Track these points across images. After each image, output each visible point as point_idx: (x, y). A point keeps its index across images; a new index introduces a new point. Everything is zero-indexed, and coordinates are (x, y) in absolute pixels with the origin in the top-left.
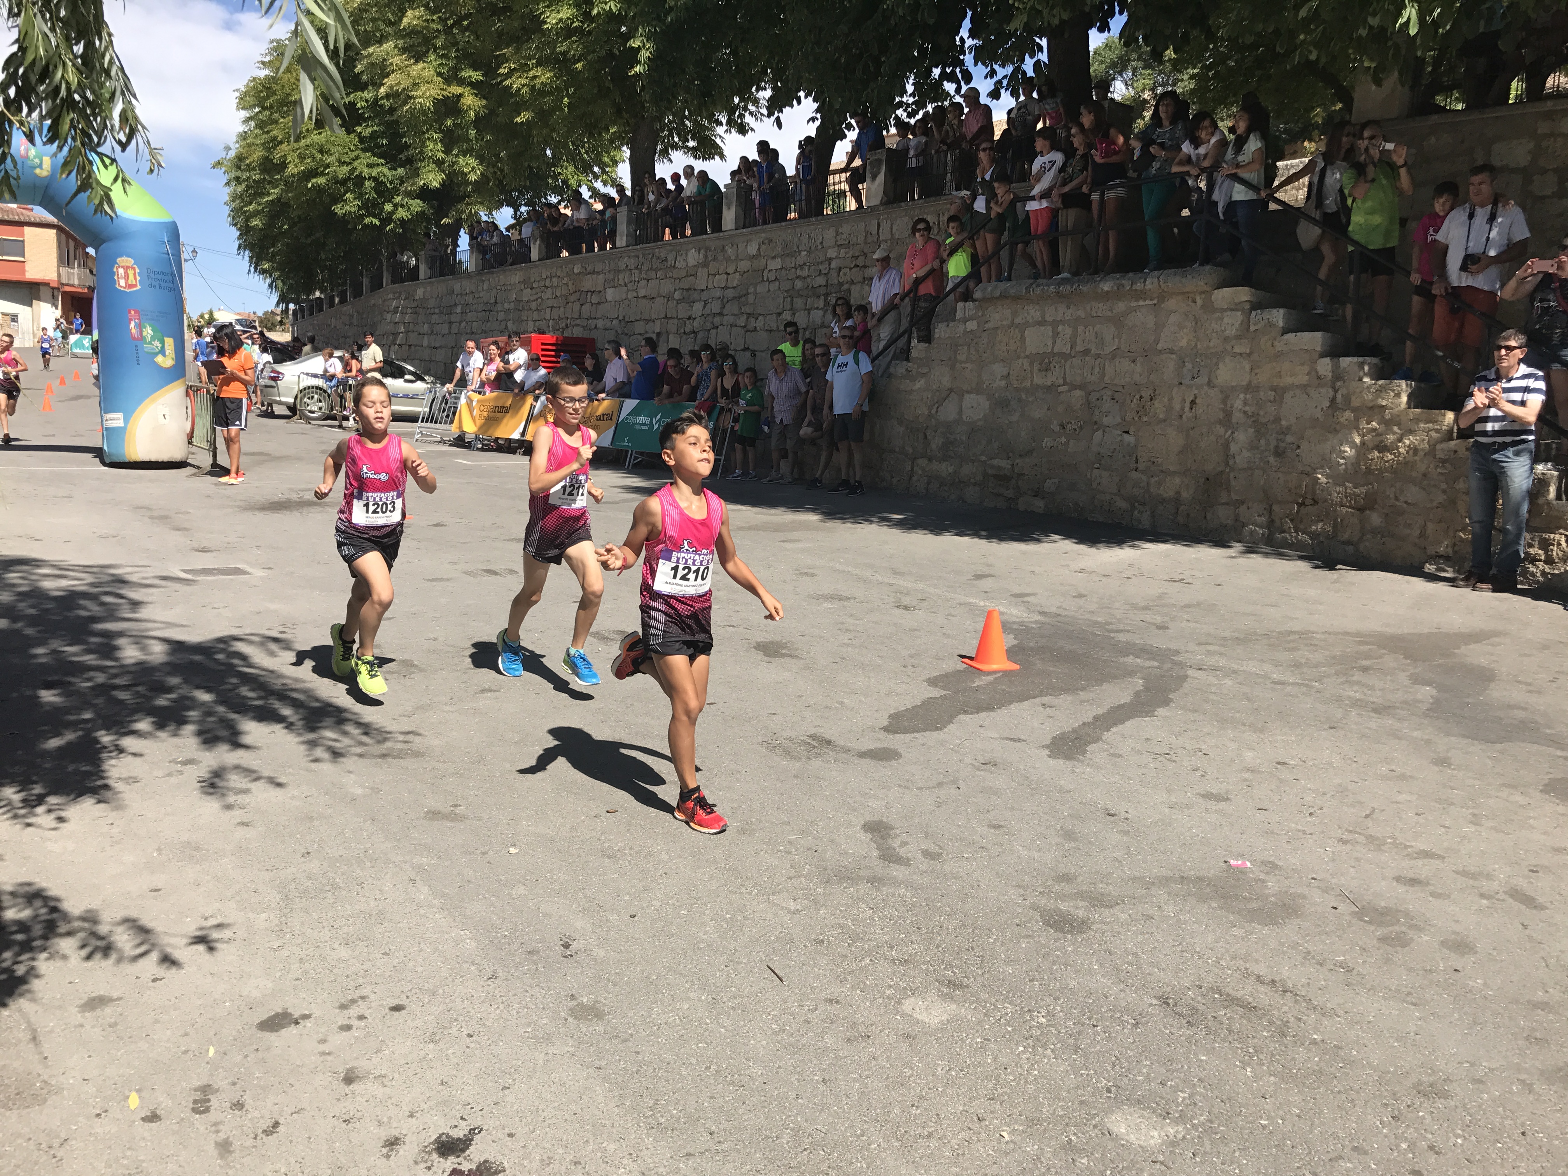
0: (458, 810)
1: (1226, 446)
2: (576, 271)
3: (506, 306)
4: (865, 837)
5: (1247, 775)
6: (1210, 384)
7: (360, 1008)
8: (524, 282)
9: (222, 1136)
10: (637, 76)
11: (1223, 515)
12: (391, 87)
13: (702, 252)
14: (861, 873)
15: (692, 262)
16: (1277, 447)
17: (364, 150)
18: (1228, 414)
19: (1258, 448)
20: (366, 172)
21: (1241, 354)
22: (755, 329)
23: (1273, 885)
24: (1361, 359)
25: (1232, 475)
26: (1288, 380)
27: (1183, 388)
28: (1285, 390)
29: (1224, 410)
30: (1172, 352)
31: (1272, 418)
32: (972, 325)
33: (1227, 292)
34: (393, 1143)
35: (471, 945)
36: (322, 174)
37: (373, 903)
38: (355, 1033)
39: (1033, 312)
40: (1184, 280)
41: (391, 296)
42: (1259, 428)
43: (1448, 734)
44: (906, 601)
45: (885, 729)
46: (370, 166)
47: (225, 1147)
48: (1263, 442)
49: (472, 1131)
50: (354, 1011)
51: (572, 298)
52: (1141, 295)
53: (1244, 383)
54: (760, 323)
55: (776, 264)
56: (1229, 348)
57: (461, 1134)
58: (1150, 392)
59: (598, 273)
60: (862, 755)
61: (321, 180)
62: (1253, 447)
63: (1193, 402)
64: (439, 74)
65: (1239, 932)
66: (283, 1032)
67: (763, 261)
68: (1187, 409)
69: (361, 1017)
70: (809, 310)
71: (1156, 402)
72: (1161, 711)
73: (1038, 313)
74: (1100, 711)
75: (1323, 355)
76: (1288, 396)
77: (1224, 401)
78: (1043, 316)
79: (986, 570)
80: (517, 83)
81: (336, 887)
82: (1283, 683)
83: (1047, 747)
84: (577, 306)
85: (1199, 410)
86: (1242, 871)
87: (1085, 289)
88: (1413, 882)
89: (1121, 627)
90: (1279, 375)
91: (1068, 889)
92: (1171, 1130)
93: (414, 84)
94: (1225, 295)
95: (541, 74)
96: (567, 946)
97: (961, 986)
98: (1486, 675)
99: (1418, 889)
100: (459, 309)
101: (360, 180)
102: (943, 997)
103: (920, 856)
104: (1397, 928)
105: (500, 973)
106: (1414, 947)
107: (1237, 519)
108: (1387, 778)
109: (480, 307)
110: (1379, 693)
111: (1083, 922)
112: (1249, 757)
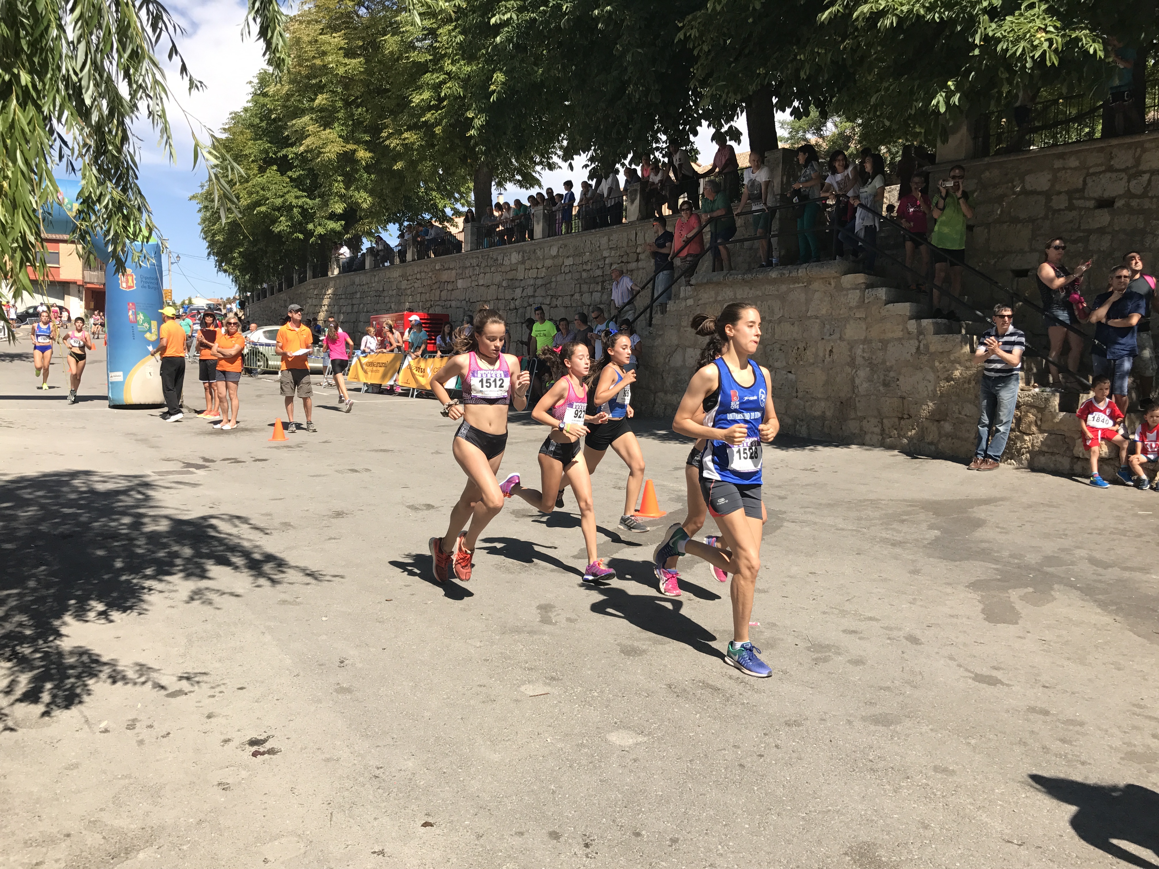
0: (298, 600)
1: (853, 380)
2: (437, 268)
3: (390, 293)
4: (535, 611)
5: (787, 580)
6: (841, 339)
7: (222, 688)
8: (402, 276)
9: (140, 738)
10: (471, 137)
11: (852, 426)
12: (308, 146)
13: (521, 253)
14: (525, 629)
15: (514, 261)
16: (884, 380)
17: (293, 187)
18: (853, 359)
19: (872, 381)
20: (294, 202)
21: (860, 318)
22: (556, 306)
24: (934, 320)
25: (857, 399)
26: (889, 335)
27: (824, 341)
28: (888, 341)
29: (850, 356)
30: (817, 317)
31: (880, 361)
32: (690, 302)
33: (850, 277)
34: (226, 741)
35: (288, 662)
36: (265, 204)
37: (238, 643)
38: (216, 698)
39: (729, 293)
40: (822, 270)
41: (312, 287)
42: (872, 366)
43: (930, 557)
46: (297, 197)
47: (141, 742)
48: (875, 376)
49: (268, 737)
50: (218, 689)
51: (434, 287)
52: (796, 280)
53: (862, 338)
54: (559, 303)
55: (569, 262)
56: (852, 315)
57: (262, 738)
58: (804, 344)
59: (452, 269)
60: (552, 571)
61: (263, 209)
62: (870, 380)
63: (831, 351)
64: (340, 136)
66: (178, 698)
67: (561, 259)
68: (827, 356)
69: (221, 692)
70: (592, 293)
71: (808, 352)
73: (732, 293)
75: (911, 318)
76: (890, 345)
77: (850, 350)
78: (735, 294)
80: (393, 143)
81: (218, 636)
82: (843, 529)
84: (438, 292)
85: (835, 356)
87: (760, 276)
88: (852, 632)
90: (884, 332)
92: (640, 739)
93: (324, 144)
94: (849, 279)
95: (410, 137)
96: (342, 662)
97: (558, 679)
98: (979, 523)
99: (853, 635)
100: (358, 295)
101: (291, 207)
102: (545, 684)
103: (564, 621)
104: (827, 654)
105: (302, 674)
106: (831, 662)
107: (861, 429)
108: (874, 580)
109: (372, 293)
110: (902, 534)
111: (644, 651)
112: (794, 570)
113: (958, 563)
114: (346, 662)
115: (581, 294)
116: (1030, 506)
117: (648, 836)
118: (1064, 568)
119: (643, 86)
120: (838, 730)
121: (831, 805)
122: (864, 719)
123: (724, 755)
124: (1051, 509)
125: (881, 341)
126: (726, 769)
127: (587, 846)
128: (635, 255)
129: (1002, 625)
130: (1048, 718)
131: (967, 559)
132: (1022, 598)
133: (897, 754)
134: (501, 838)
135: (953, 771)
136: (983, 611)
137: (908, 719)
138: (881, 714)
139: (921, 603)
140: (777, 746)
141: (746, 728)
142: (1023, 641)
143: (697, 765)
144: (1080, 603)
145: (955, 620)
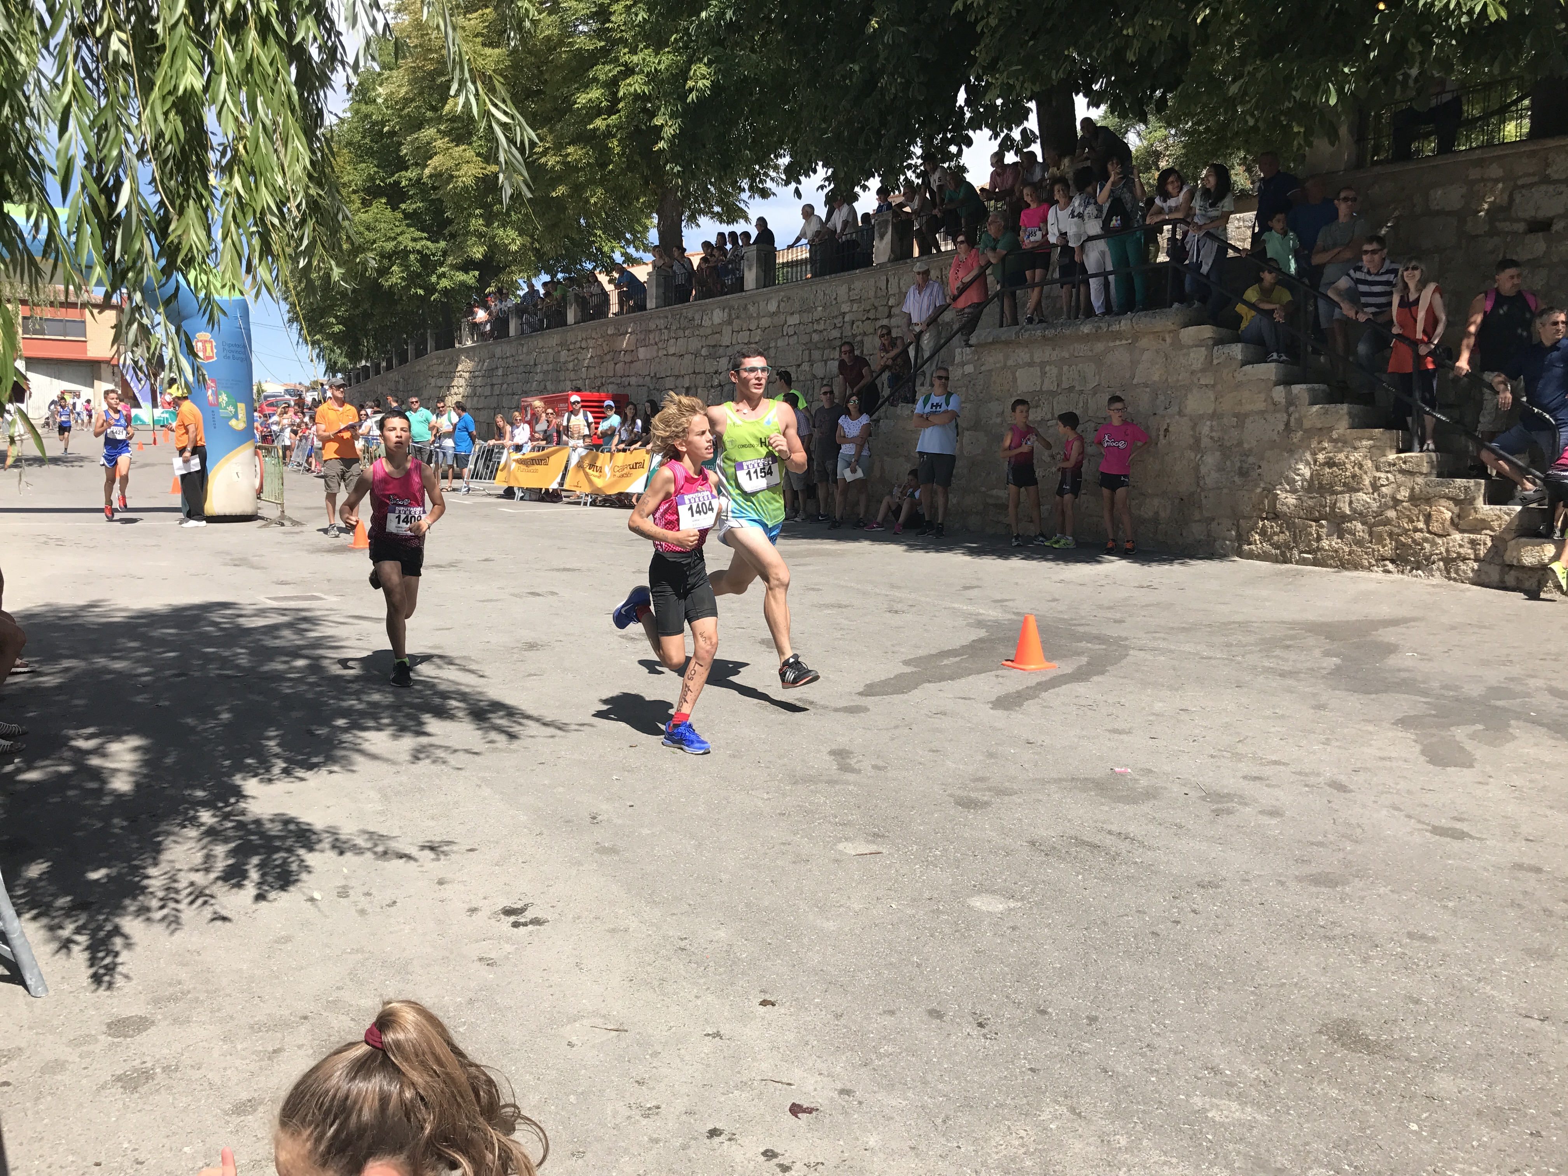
1: (1197, 468)
2: (609, 332)
3: (545, 367)
4: (828, 758)
5: (1152, 718)
6: (1180, 413)
8: (561, 344)
9: (359, 907)
10: (661, 151)
11: (1197, 531)
12: (435, 168)
13: (726, 310)
14: (822, 778)
15: (717, 320)
16: (1241, 468)
17: (408, 226)
18: (1197, 440)
19: (1224, 470)
20: (411, 245)
21: (1206, 386)
23: (1144, 782)
24: (1310, 386)
25: (1203, 494)
26: (1248, 407)
27: (1157, 418)
28: (1246, 415)
29: (1192, 436)
30: (1146, 386)
31: (1235, 442)
32: (969, 369)
33: (1192, 330)
36: (371, 249)
37: (450, 798)
38: (443, 862)
39: (1023, 355)
40: (1153, 321)
41: (435, 361)
42: (1225, 450)
43: (1334, 689)
44: (899, 607)
45: (860, 694)
46: (414, 240)
47: (362, 912)
48: (1228, 463)
49: (526, 905)
51: (608, 357)
52: (1118, 336)
53: (1210, 411)
55: (794, 320)
56: (1196, 381)
57: (519, 907)
59: (630, 334)
60: (836, 710)
61: (369, 255)
62: (1220, 469)
63: (1166, 430)
64: (478, 155)
65: (1107, 808)
67: (783, 317)
68: (1161, 437)
69: (446, 855)
70: (826, 362)
72: (1095, 679)
73: (1028, 355)
74: (1044, 679)
75: (1277, 383)
76: (1248, 421)
77: (1193, 428)
78: (1032, 357)
79: (975, 583)
80: (550, 161)
82: (1210, 658)
83: (991, 702)
84: (611, 365)
85: (1172, 437)
86: (1122, 774)
87: (1068, 332)
88: (1256, 778)
89: (1083, 621)
90: (1240, 403)
91: (980, 785)
92: (1012, 904)
93: (456, 165)
94: (1190, 333)
95: (574, 152)
96: (594, 818)
97: (883, 836)
98: (1390, 649)
99: (1258, 782)
100: (500, 372)
101: (406, 253)
102: (868, 842)
103: (870, 768)
104: (1229, 805)
105: (545, 831)
106: (1237, 814)
107: (1209, 535)
108: (1268, 717)
109: (521, 369)
110: (1291, 663)
111: (986, 803)
112: (1158, 706)
113: (1373, 696)
114: (600, 818)
115: (811, 362)
116: (1453, 628)
117: (1057, 1014)
118: (1518, 700)
119: (902, 77)
120: (1269, 891)
121: (1285, 977)
122: (1299, 879)
123: (1128, 922)
124: (1484, 631)
125: (1236, 415)
126: (1135, 937)
127: (981, 1025)
128: (886, 309)
129: (1453, 769)
130: (1543, 877)
131: (1386, 691)
132: (1472, 737)
133: (1354, 919)
134: (867, 1017)
135: (1434, 938)
136: (1423, 752)
137: (1357, 879)
138: (1320, 874)
139: (1338, 744)
140: (1194, 911)
141: (1148, 891)
142: (1486, 787)
143: (1096, 933)
144: (1550, 742)
145: (1388, 764)
